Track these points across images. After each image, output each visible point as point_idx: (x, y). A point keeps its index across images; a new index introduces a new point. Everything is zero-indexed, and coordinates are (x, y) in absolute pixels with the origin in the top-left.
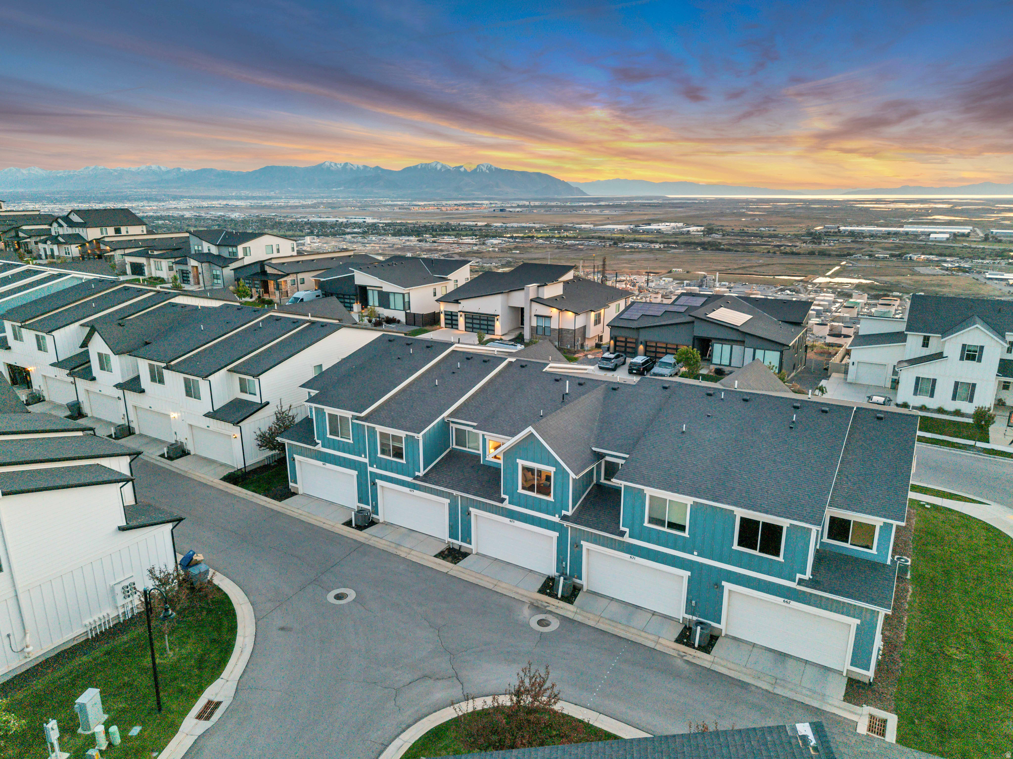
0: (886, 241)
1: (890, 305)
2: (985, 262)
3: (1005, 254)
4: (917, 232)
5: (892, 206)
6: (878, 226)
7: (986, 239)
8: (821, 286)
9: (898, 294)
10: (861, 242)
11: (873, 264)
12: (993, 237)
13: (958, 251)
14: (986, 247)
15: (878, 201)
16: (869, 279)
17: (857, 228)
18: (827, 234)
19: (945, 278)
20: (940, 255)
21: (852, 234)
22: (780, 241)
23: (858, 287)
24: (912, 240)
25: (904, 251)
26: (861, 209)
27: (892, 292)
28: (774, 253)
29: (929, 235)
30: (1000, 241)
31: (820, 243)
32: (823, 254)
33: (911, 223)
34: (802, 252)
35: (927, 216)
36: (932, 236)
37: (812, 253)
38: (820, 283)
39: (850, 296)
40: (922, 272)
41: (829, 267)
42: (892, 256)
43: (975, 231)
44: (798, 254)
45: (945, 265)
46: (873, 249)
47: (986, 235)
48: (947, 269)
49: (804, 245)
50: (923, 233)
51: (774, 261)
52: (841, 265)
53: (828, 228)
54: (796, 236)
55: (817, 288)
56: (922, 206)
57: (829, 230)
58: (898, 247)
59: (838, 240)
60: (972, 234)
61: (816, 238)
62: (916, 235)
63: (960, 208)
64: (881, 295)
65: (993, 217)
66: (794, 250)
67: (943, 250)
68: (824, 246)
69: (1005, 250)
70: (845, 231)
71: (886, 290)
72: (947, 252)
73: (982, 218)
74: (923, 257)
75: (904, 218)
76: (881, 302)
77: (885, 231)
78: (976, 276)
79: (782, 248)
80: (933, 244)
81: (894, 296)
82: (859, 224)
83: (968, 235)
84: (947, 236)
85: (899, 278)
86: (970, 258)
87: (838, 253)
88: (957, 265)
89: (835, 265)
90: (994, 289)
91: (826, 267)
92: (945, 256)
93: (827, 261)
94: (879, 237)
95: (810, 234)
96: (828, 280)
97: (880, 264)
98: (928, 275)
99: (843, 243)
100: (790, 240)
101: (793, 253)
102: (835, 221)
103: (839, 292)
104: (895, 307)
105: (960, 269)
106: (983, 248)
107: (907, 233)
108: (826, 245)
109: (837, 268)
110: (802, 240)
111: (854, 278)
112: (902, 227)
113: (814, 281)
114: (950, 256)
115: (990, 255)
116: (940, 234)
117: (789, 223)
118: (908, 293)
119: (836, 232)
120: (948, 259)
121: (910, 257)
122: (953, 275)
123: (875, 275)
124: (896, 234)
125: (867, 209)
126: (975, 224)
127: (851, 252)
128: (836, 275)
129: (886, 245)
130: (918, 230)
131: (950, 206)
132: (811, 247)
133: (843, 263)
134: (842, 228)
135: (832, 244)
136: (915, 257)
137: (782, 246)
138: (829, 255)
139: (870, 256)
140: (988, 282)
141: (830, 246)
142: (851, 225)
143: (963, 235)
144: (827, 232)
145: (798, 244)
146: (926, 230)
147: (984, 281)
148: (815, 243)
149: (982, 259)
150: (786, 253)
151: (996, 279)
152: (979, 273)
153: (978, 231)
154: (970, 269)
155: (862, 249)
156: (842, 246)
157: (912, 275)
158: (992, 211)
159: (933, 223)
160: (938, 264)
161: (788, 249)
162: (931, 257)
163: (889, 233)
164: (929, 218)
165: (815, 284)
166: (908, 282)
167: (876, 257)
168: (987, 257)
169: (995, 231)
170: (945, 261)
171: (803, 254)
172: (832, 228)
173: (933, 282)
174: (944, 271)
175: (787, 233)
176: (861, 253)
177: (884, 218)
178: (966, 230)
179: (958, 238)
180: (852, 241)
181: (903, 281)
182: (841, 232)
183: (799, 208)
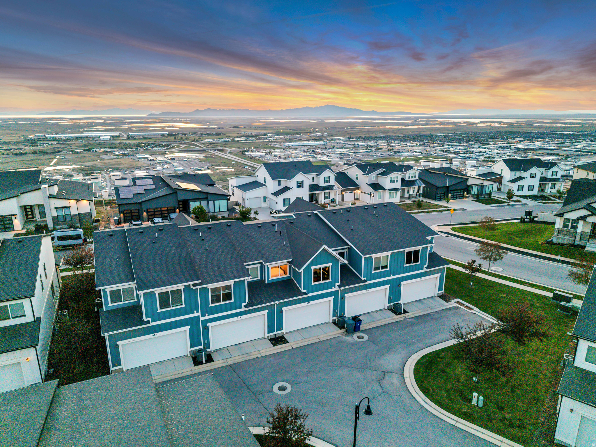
0: (77, 142)
1: (97, 178)
2: (134, 149)
3: (141, 145)
4: (92, 136)
5: (71, 121)
6: (69, 133)
7: (128, 138)
8: (50, 172)
9: (98, 171)
10: (63, 143)
11: (76, 156)
12: (131, 137)
13: (118, 145)
14: (131, 142)
15: (61, 119)
16: (78, 165)
17: (57, 135)
18: (39, 140)
19: (119, 160)
20: (110, 148)
21: (55, 139)
22: (8, 146)
23: (74, 170)
24: (90, 141)
25: (90, 147)
26: (52, 124)
27: (95, 171)
28: (8, 154)
29: (99, 137)
30: (135, 139)
31: (37, 146)
32: (42, 152)
33: (87, 131)
34: (28, 152)
35: (93, 127)
36: (101, 138)
37: (35, 153)
38: (49, 171)
39: (72, 176)
40: (105, 158)
41: (51, 160)
42: (85, 150)
43: (121, 134)
44: (26, 154)
45: (115, 153)
46: (73, 147)
47: (128, 136)
48: (117, 155)
49: (27, 147)
50: (96, 137)
51: (9, 159)
52: (56, 158)
53: (37, 136)
54: (19, 142)
55: (49, 173)
56: (88, 121)
57: (39, 137)
58: (86, 145)
59: (48, 143)
60: (121, 136)
61: (33, 143)
62: (93, 138)
63: (108, 122)
64: (89, 173)
65: (127, 126)
66: (21, 151)
67: (111, 145)
68: (40, 148)
69: (139, 143)
70: (50, 137)
71: (90, 170)
72: (113, 146)
73: (122, 127)
74: (102, 149)
75: (81, 128)
76: (91, 177)
77: (74, 136)
78: (133, 157)
79: (12, 151)
80: (104, 142)
81: (97, 173)
82: (57, 133)
83: (119, 136)
84: (109, 137)
85: (95, 162)
86: (126, 148)
87: (52, 151)
88: (121, 152)
89: (53, 159)
90: (144, 163)
91: (49, 160)
92: (113, 148)
93: (46, 156)
94: (72, 140)
95: (28, 141)
96: (53, 168)
97: (80, 156)
98: (108, 159)
99: (52, 145)
100: (15, 145)
101: (21, 154)
102: (40, 131)
103: (64, 175)
104: (101, 179)
105: (124, 155)
106: (129, 143)
107: (87, 137)
108: (42, 146)
109: (55, 160)
110: (24, 145)
111: (69, 165)
112: (82, 133)
113: (45, 170)
114: (115, 148)
115: (134, 146)
116: (106, 136)
117: (8, 134)
118: (103, 170)
119: (44, 139)
120: (115, 150)
121: (95, 150)
122: (121, 158)
123: (81, 162)
124: (81, 137)
125: (57, 124)
126: (120, 130)
127: (60, 150)
128: (56, 164)
129: (79, 145)
130: (92, 135)
131: (103, 121)
132: (32, 149)
133: (58, 157)
134: (47, 136)
135: (45, 146)
136: (98, 150)
137: (11, 149)
138: (47, 153)
139: (72, 151)
140: (140, 160)
141: (44, 147)
142: (52, 133)
143: (117, 136)
144: (38, 139)
145: (22, 147)
146: (97, 135)
147: (138, 159)
148: (34, 146)
149: (131, 148)
150: (16, 154)
151: (142, 158)
152: (133, 155)
153: (123, 134)
154: (128, 154)
155: (65, 147)
156: (52, 147)
157: (101, 160)
158: (125, 123)
159: (97, 131)
160: (111, 153)
161: (16, 151)
162: (106, 149)
163: (77, 138)
164: (95, 128)
165: (46, 172)
166: (101, 164)
167: (76, 152)
168: (133, 147)
169: (131, 133)
170: (114, 151)
171: (29, 153)
172: (40, 136)
173: (114, 163)
174: (116, 157)
175: (11, 141)
176: (66, 150)
177: (70, 129)
178: (117, 133)
179: (115, 138)
180: (57, 144)
181: (98, 164)
182: (47, 138)
183: (11, 124)
